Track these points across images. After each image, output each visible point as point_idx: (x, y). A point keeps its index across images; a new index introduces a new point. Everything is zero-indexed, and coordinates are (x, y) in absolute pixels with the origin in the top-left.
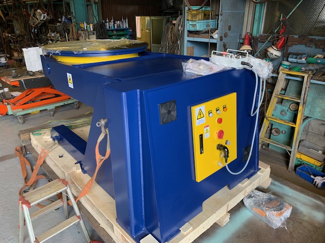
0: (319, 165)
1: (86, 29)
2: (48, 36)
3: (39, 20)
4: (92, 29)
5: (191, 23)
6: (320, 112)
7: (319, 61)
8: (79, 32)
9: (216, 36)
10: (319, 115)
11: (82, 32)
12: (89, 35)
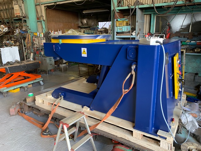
0: (195, 96)
1: (38, 36)
2: (3, 43)
3: (2, 32)
4: (43, 36)
5: (118, 28)
6: (191, 69)
7: (188, 43)
8: (33, 38)
9: (134, 34)
10: (191, 70)
11: (36, 38)
12: (41, 40)
